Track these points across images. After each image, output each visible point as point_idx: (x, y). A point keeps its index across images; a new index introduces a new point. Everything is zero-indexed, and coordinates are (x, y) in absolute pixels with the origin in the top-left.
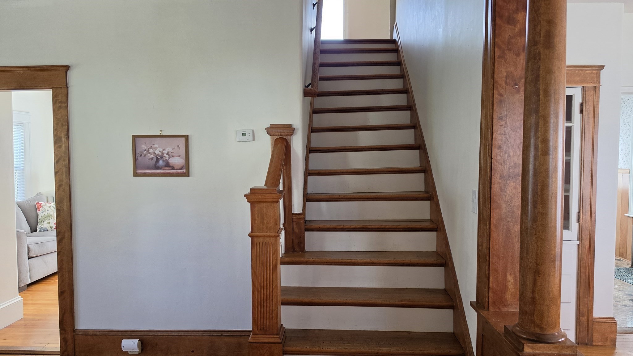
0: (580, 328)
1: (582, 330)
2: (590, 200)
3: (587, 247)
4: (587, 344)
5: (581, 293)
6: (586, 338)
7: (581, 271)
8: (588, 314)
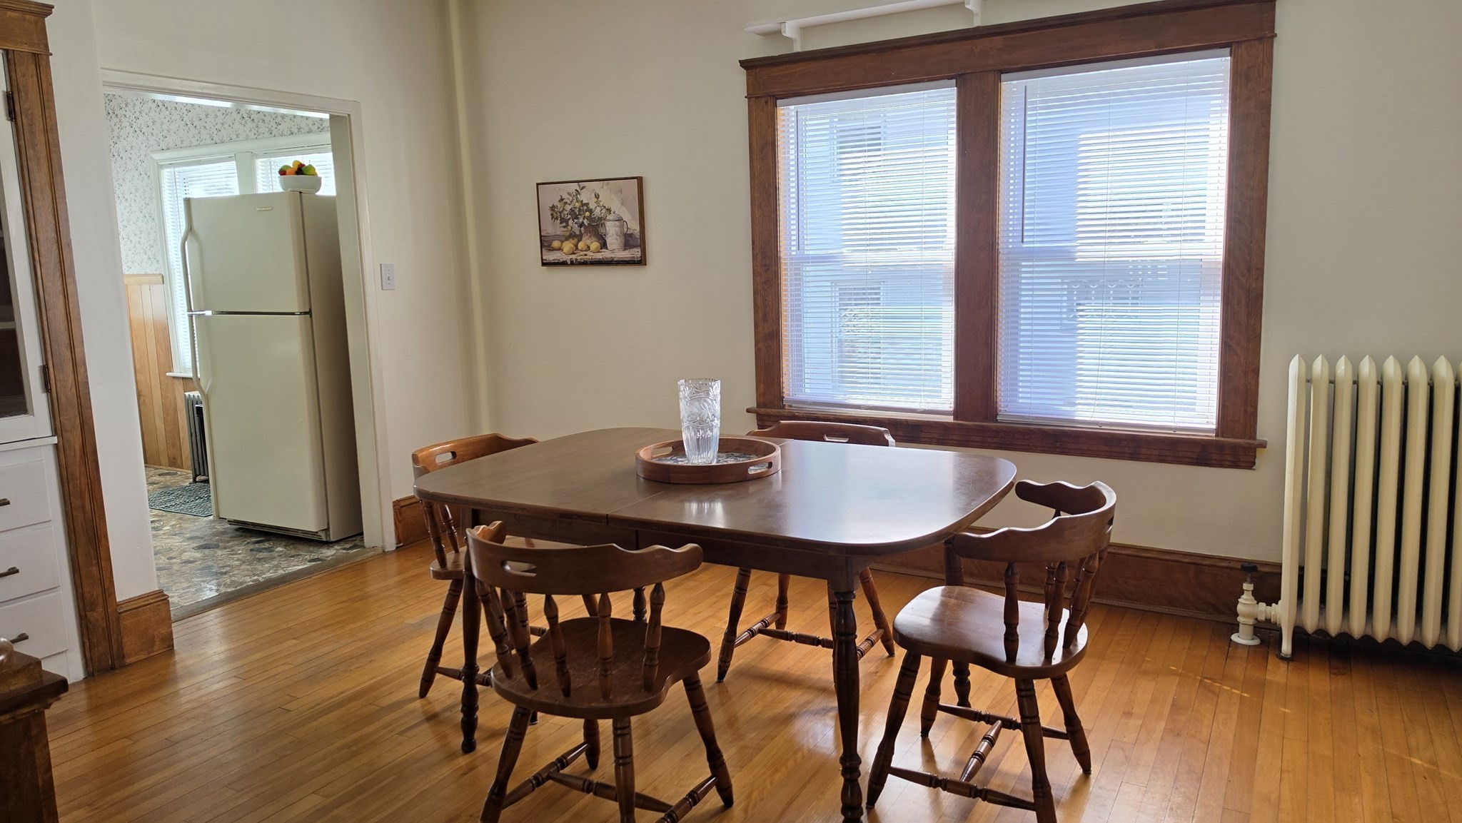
0: (91, 637)
1: (95, 641)
2: (67, 333)
3: (78, 445)
4: (113, 668)
5: (80, 557)
6: (109, 656)
7: (73, 506)
8: (105, 600)
